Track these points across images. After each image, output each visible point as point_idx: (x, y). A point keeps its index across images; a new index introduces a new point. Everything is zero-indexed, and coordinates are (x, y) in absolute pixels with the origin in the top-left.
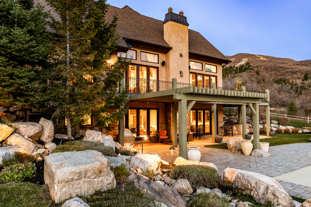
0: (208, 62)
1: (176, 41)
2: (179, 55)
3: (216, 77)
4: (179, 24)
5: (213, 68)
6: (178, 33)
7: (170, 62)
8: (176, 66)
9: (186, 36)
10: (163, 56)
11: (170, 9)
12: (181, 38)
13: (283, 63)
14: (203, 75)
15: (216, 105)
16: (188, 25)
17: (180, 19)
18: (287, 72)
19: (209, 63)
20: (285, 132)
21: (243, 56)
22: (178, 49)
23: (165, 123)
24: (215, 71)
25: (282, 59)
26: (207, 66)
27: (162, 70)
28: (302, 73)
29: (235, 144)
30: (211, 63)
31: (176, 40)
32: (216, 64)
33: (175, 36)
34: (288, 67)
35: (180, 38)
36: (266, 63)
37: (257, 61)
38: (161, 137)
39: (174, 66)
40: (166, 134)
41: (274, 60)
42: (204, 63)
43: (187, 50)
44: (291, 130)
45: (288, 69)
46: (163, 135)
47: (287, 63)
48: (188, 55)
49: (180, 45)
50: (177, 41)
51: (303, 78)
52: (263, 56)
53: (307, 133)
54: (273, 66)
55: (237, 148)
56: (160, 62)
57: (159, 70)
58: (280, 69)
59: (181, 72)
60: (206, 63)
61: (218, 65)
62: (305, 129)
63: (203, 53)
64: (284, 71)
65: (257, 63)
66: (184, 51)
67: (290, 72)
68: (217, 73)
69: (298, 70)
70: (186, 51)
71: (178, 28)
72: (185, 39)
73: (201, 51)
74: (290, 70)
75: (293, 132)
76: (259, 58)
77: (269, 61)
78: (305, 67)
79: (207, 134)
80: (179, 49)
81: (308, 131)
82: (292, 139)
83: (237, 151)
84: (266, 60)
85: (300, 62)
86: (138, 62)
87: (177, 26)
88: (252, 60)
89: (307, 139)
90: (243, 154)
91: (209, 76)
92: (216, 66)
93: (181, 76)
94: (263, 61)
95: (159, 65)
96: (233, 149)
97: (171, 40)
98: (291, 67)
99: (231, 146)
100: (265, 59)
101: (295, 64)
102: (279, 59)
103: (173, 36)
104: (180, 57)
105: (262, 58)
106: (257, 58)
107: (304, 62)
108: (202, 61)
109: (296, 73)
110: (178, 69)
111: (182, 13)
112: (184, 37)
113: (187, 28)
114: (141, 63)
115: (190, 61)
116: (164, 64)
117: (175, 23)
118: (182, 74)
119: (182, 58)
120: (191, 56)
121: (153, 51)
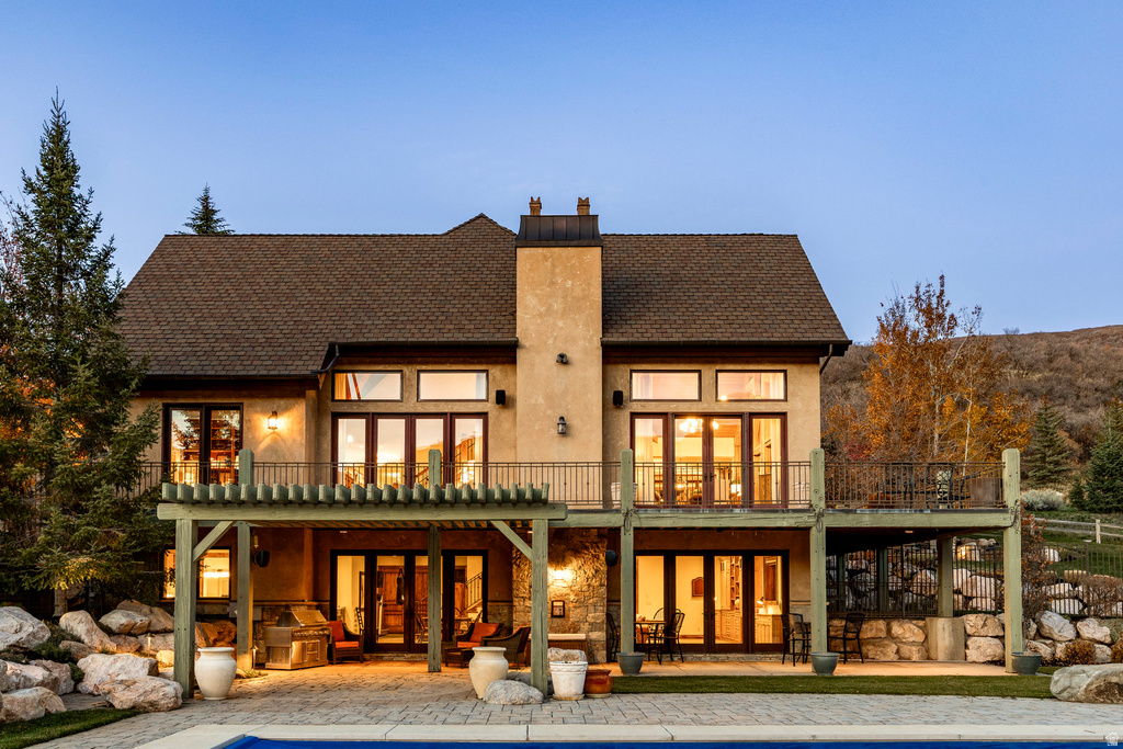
0: (732, 363)
1: (540, 314)
2: (552, 358)
3: (784, 416)
4: (556, 249)
6: (553, 283)
8: (541, 400)
10: (505, 372)
11: (536, 205)
12: (565, 297)
15: (632, 532)
17: (568, 230)
19: (738, 367)
22: (550, 341)
27: (502, 421)
31: (543, 308)
32: (785, 363)
33: (536, 295)
35: (560, 300)
39: (533, 401)
43: (592, 337)
48: (599, 352)
49: (560, 324)
50: (549, 312)
56: (494, 395)
57: (491, 422)
59: (560, 419)
60: (718, 367)
66: (581, 342)
68: (786, 400)
70: (590, 341)
71: (554, 266)
72: (585, 297)
80: (555, 338)
86: (410, 406)
87: (546, 258)
95: (489, 407)
103: (529, 297)
104: (561, 367)
108: (697, 363)
110: (549, 412)
111: (584, 204)
112: (578, 292)
113: (594, 254)
114: (420, 409)
115: (632, 371)
116: (502, 399)
117: (540, 250)
118: (564, 428)
119: (569, 370)
120: (616, 354)
121: (464, 363)
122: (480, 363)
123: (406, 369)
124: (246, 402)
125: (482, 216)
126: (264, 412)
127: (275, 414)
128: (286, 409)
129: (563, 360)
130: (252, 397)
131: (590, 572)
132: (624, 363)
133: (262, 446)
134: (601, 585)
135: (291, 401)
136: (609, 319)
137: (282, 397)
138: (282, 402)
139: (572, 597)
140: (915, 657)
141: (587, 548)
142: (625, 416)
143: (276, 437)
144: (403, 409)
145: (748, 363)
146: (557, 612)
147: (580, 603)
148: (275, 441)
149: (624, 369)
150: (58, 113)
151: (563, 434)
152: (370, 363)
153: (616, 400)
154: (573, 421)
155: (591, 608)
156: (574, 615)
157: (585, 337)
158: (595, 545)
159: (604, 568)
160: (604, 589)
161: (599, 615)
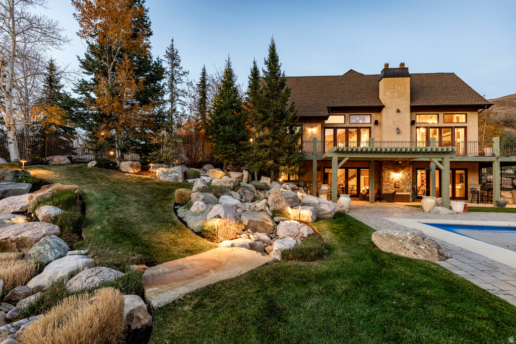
2: (395, 111)
3: (466, 127)
6: (394, 88)
7: (383, 121)
8: (391, 123)
10: (375, 115)
11: (387, 65)
12: (398, 92)
14: (440, 128)
17: (399, 72)
19: (451, 113)
22: (394, 106)
23: (379, 182)
27: (375, 129)
31: (391, 96)
32: (466, 111)
39: (388, 123)
42: (441, 114)
48: (409, 109)
49: (397, 100)
50: (394, 96)
56: (373, 121)
57: (372, 130)
59: (397, 129)
60: (444, 113)
61: (469, 113)
66: (404, 106)
68: (466, 122)
70: (406, 105)
71: (395, 83)
80: (396, 104)
86: (347, 125)
91: (451, 127)
92: (466, 114)
95: (372, 125)
104: (397, 113)
108: (438, 112)
110: (394, 127)
111: (402, 64)
112: (402, 91)
113: (408, 79)
114: (350, 126)
115: (417, 114)
116: (376, 123)
117: (390, 78)
118: (398, 131)
119: (400, 114)
120: (414, 109)
121: (364, 112)
122: (369, 112)
123: (346, 114)
124: (304, 124)
125: (351, 70)
126: (309, 127)
127: (312, 127)
128: (315, 126)
129: (398, 111)
130: (306, 122)
131: (407, 175)
132: (414, 112)
133: (308, 137)
134: (410, 178)
135: (317, 124)
136: (412, 99)
137: (314, 122)
138: (314, 124)
139: (401, 182)
140: (511, 202)
141: (406, 167)
142: (414, 127)
143: (312, 134)
144: (345, 126)
145: (454, 111)
146: (396, 186)
147: (403, 184)
148: (312, 135)
149: (414, 114)
150: (272, 41)
151: (398, 133)
152: (335, 113)
153: (413, 123)
154: (401, 129)
155: (407, 185)
156: (402, 187)
157: (405, 104)
158: (409, 166)
159: (411, 173)
160: (411, 180)
161: (410, 187)
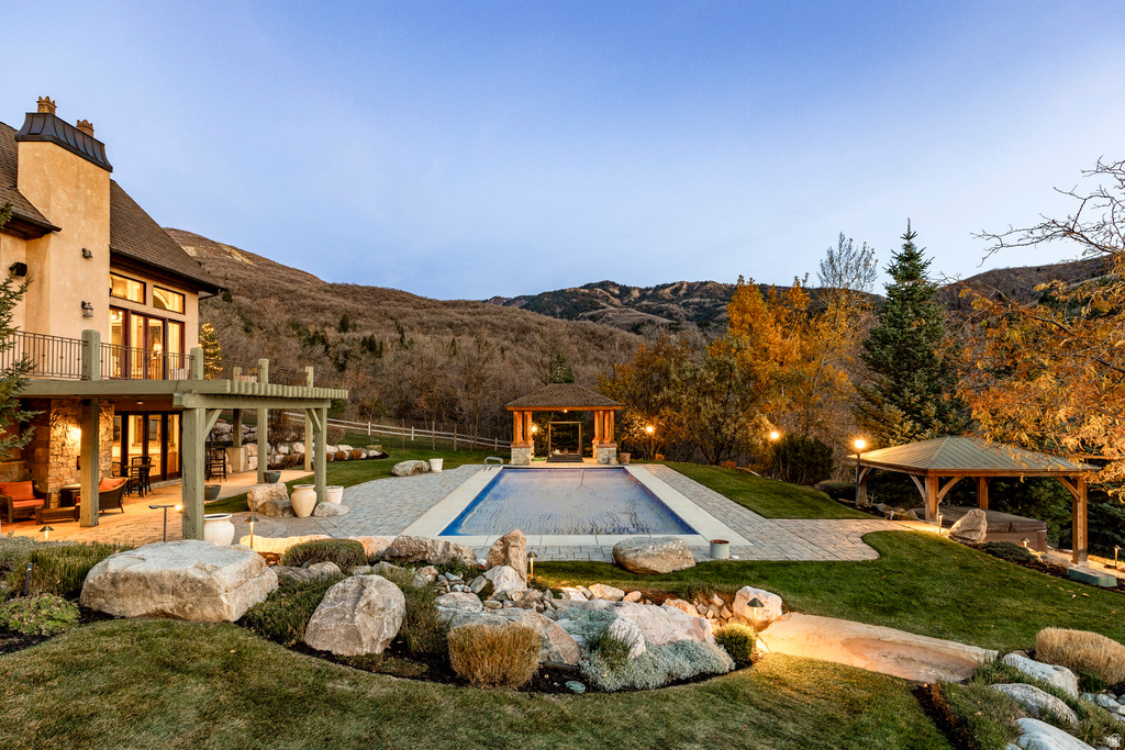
0: (162, 282)
1: (69, 210)
2: (77, 251)
3: (182, 324)
4: (80, 159)
5: (172, 301)
6: (78, 187)
7: (46, 271)
8: (68, 284)
9: (102, 198)
10: (16, 245)
11: (48, 104)
12: (86, 202)
13: (292, 281)
14: (146, 316)
16: (109, 169)
17: (83, 144)
18: (303, 306)
19: (164, 286)
20: (336, 459)
21: (182, 237)
22: (76, 236)
23: (19, 457)
24: (177, 308)
25: (289, 269)
26: (158, 293)
28: (335, 313)
29: (267, 498)
30: (168, 284)
31: (71, 206)
32: (185, 290)
33: (66, 192)
34: (304, 292)
35: (83, 203)
36: (249, 273)
37: (223, 261)
38: (16, 505)
40: (31, 491)
41: (270, 268)
42: (150, 284)
44: (347, 453)
45: (305, 297)
46: (20, 496)
47: (301, 282)
48: (108, 256)
49: (83, 223)
50: (75, 210)
51: (337, 326)
52: (242, 253)
53: (375, 457)
54: (267, 285)
55: (280, 506)
56: (6, 263)
58: (287, 296)
59: (83, 304)
60: (155, 283)
61: (188, 295)
62: (372, 449)
63: (150, 256)
64: (295, 303)
65: (224, 267)
66: (97, 243)
67: (309, 306)
68: (184, 313)
69: (327, 304)
70: (103, 245)
71: (78, 172)
72: (99, 208)
73: (143, 249)
74: (310, 301)
75: (351, 458)
76: (230, 254)
77: (258, 269)
78: (341, 300)
79: (156, 479)
80: (79, 235)
81: (377, 453)
82: (362, 473)
83: (280, 513)
84: (248, 265)
85: (332, 286)
88: (210, 255)
89: (386, 470)
90: (296, 515)
91: (163, 320)
92: (184, 296)
93: (86, 316)
94: (240, 265)
96: (268, 509)
97: (53, 202)
98: (312, 294)
99: (260, 503)
100: (247, 261)
101: (319, 290)
102: (283, 267)
103: (60, 191)
104: (84, 260)
105: (238, 258)
106: (225, 252)
107: (340, 286)
108: (144, 277)
109: (321, 310)
110: (75, 295)
112: (95, 202)
113: (106, 175)
118: (90, 311)
119: (88, 263)
129: (87, 256)
131: (103, 432)
141: (101, 411)
158: (107, 409)
